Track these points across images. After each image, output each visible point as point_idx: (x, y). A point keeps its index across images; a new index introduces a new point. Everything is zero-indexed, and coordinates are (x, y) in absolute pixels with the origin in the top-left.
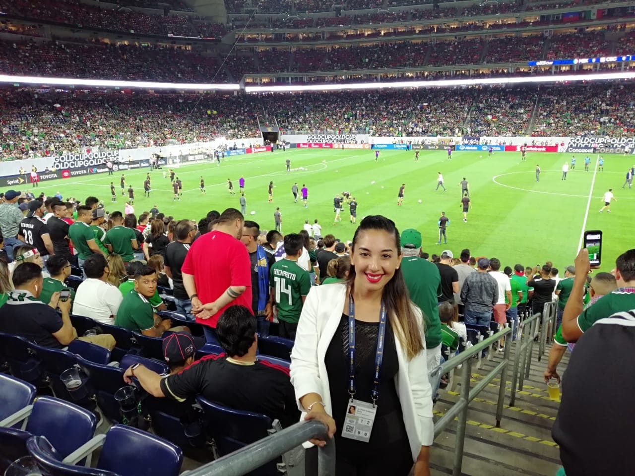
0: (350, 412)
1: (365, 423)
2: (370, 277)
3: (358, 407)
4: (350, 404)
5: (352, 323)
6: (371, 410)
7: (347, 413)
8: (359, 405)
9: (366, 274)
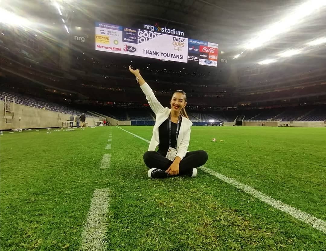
0: (169, 152)
1: (173, 156)
2: (175, 107)
3: (171, 150)
4: (169, 149)
5: (170, 123)
6: (175, 152)
7: (168, 152)
8: (172, 149)
9: (174, 106)
